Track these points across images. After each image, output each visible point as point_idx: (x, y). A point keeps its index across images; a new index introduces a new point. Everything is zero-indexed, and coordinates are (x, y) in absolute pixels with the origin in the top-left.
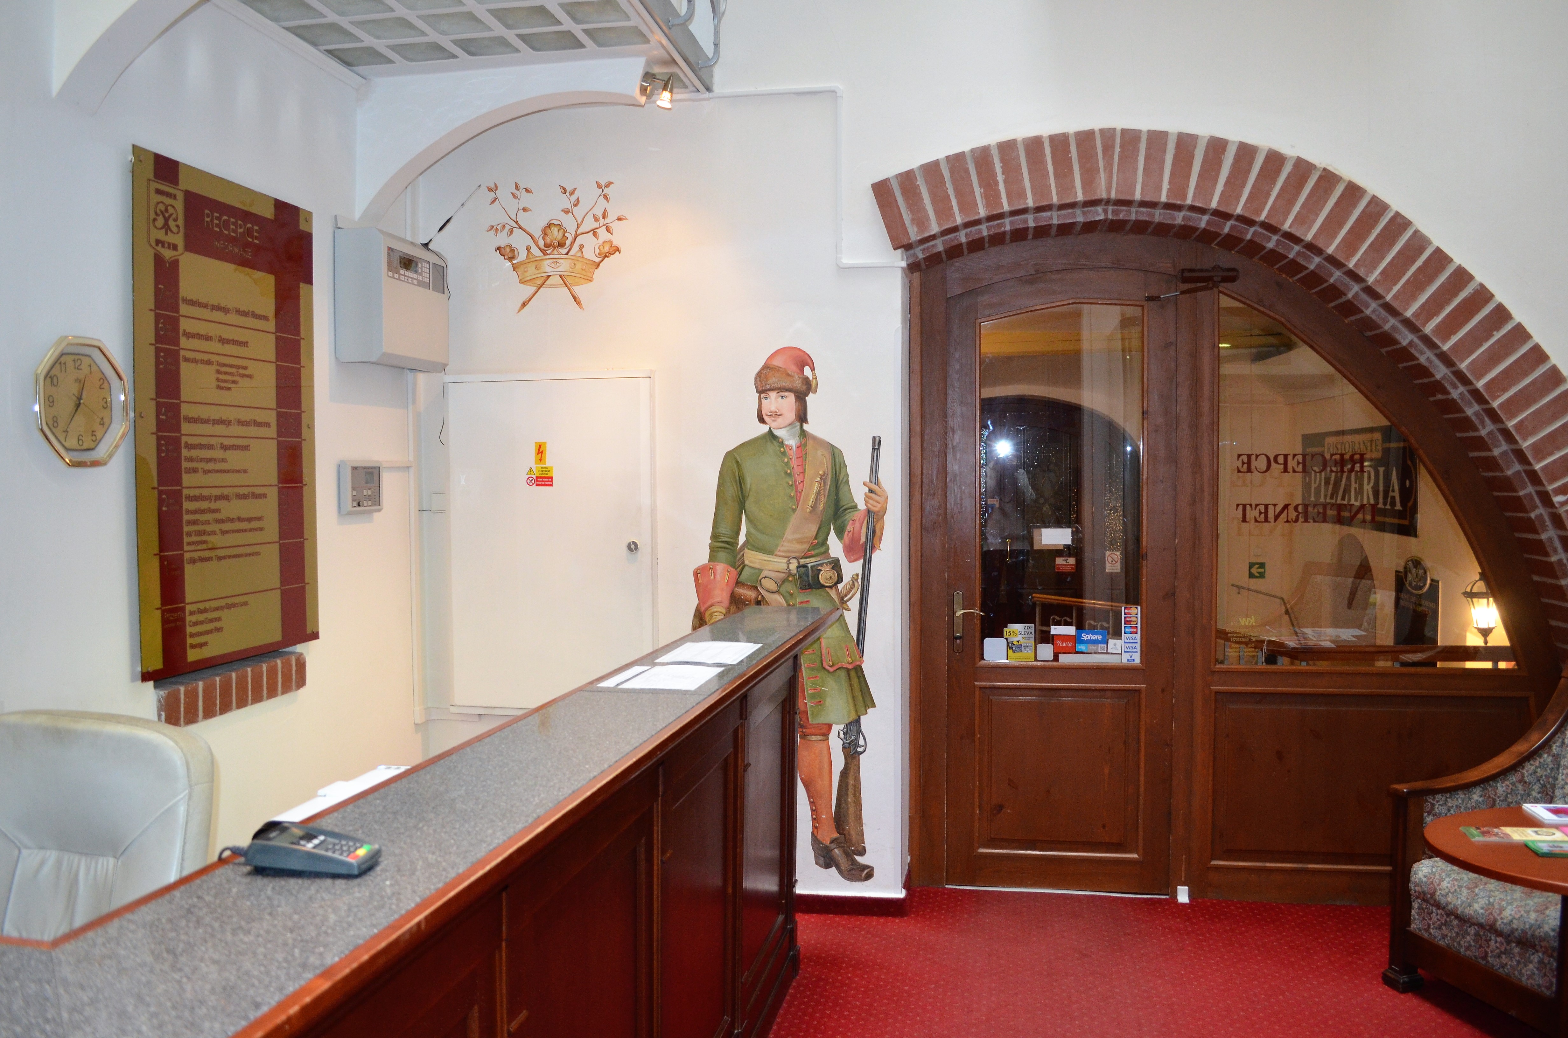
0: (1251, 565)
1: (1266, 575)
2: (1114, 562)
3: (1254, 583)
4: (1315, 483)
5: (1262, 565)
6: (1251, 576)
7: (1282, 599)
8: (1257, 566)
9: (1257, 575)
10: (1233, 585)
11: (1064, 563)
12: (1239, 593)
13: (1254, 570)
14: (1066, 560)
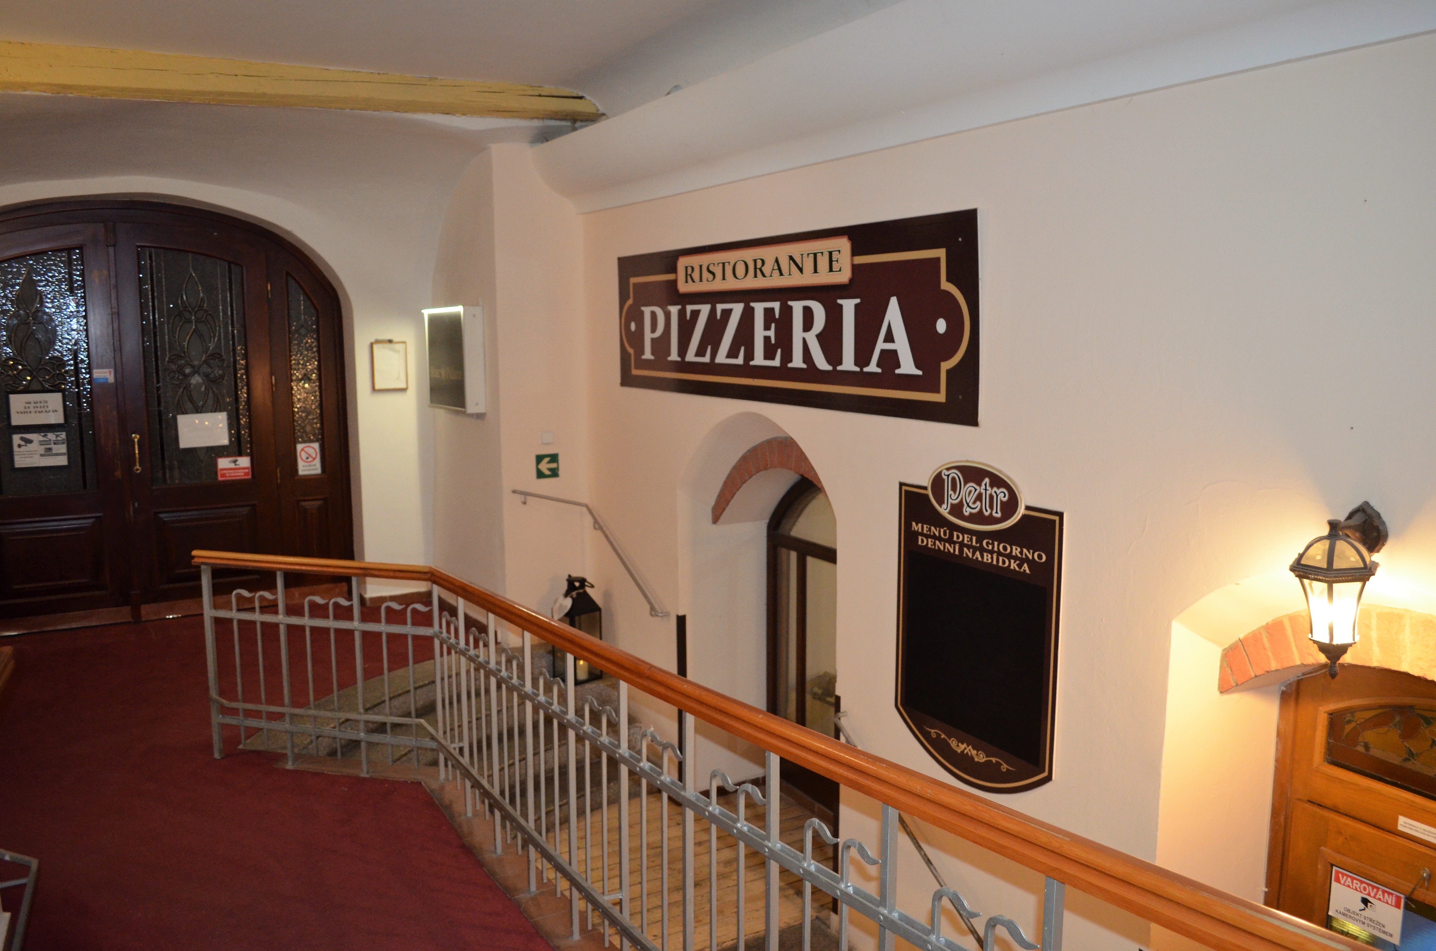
0: (539, 459)
1: (560, 472)
2: (310, 459)
3: (547, 486)
4: (654, 329)
5: (554, 458)
6: (540, 475)
7: (587, 506)
8: (547, 460)
9: (548, 473)
10: (514, 492)
11: (232, 466)
12: (525, 503)
13: (544, 466)
14: (235, 462)
